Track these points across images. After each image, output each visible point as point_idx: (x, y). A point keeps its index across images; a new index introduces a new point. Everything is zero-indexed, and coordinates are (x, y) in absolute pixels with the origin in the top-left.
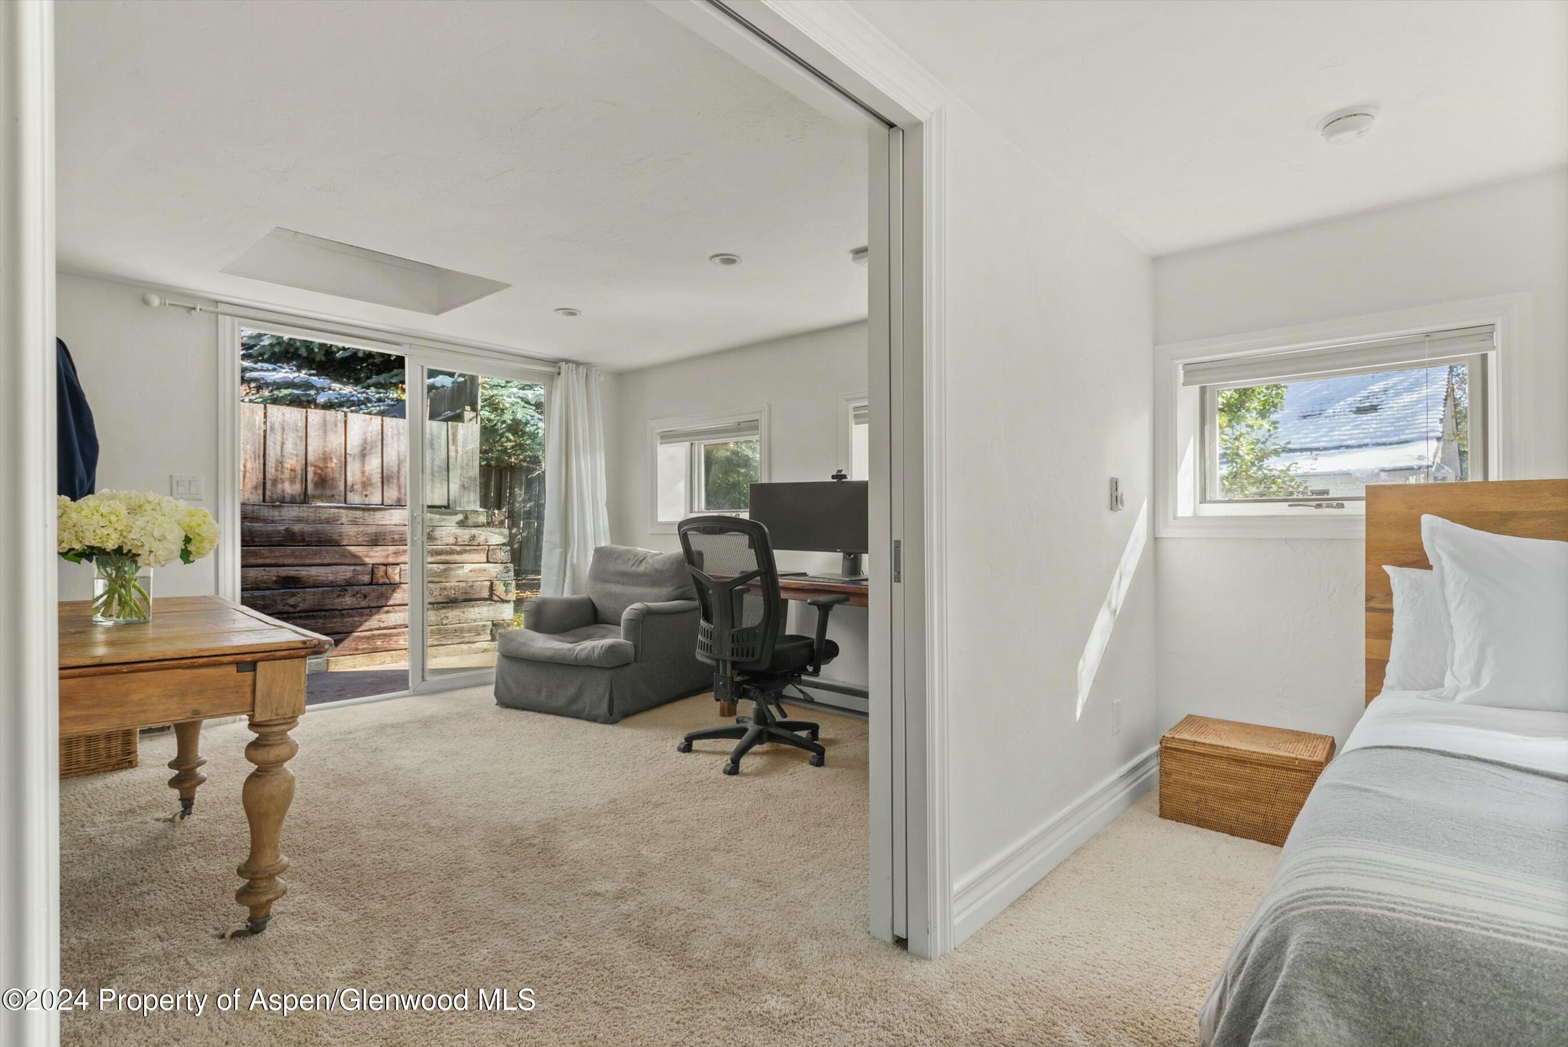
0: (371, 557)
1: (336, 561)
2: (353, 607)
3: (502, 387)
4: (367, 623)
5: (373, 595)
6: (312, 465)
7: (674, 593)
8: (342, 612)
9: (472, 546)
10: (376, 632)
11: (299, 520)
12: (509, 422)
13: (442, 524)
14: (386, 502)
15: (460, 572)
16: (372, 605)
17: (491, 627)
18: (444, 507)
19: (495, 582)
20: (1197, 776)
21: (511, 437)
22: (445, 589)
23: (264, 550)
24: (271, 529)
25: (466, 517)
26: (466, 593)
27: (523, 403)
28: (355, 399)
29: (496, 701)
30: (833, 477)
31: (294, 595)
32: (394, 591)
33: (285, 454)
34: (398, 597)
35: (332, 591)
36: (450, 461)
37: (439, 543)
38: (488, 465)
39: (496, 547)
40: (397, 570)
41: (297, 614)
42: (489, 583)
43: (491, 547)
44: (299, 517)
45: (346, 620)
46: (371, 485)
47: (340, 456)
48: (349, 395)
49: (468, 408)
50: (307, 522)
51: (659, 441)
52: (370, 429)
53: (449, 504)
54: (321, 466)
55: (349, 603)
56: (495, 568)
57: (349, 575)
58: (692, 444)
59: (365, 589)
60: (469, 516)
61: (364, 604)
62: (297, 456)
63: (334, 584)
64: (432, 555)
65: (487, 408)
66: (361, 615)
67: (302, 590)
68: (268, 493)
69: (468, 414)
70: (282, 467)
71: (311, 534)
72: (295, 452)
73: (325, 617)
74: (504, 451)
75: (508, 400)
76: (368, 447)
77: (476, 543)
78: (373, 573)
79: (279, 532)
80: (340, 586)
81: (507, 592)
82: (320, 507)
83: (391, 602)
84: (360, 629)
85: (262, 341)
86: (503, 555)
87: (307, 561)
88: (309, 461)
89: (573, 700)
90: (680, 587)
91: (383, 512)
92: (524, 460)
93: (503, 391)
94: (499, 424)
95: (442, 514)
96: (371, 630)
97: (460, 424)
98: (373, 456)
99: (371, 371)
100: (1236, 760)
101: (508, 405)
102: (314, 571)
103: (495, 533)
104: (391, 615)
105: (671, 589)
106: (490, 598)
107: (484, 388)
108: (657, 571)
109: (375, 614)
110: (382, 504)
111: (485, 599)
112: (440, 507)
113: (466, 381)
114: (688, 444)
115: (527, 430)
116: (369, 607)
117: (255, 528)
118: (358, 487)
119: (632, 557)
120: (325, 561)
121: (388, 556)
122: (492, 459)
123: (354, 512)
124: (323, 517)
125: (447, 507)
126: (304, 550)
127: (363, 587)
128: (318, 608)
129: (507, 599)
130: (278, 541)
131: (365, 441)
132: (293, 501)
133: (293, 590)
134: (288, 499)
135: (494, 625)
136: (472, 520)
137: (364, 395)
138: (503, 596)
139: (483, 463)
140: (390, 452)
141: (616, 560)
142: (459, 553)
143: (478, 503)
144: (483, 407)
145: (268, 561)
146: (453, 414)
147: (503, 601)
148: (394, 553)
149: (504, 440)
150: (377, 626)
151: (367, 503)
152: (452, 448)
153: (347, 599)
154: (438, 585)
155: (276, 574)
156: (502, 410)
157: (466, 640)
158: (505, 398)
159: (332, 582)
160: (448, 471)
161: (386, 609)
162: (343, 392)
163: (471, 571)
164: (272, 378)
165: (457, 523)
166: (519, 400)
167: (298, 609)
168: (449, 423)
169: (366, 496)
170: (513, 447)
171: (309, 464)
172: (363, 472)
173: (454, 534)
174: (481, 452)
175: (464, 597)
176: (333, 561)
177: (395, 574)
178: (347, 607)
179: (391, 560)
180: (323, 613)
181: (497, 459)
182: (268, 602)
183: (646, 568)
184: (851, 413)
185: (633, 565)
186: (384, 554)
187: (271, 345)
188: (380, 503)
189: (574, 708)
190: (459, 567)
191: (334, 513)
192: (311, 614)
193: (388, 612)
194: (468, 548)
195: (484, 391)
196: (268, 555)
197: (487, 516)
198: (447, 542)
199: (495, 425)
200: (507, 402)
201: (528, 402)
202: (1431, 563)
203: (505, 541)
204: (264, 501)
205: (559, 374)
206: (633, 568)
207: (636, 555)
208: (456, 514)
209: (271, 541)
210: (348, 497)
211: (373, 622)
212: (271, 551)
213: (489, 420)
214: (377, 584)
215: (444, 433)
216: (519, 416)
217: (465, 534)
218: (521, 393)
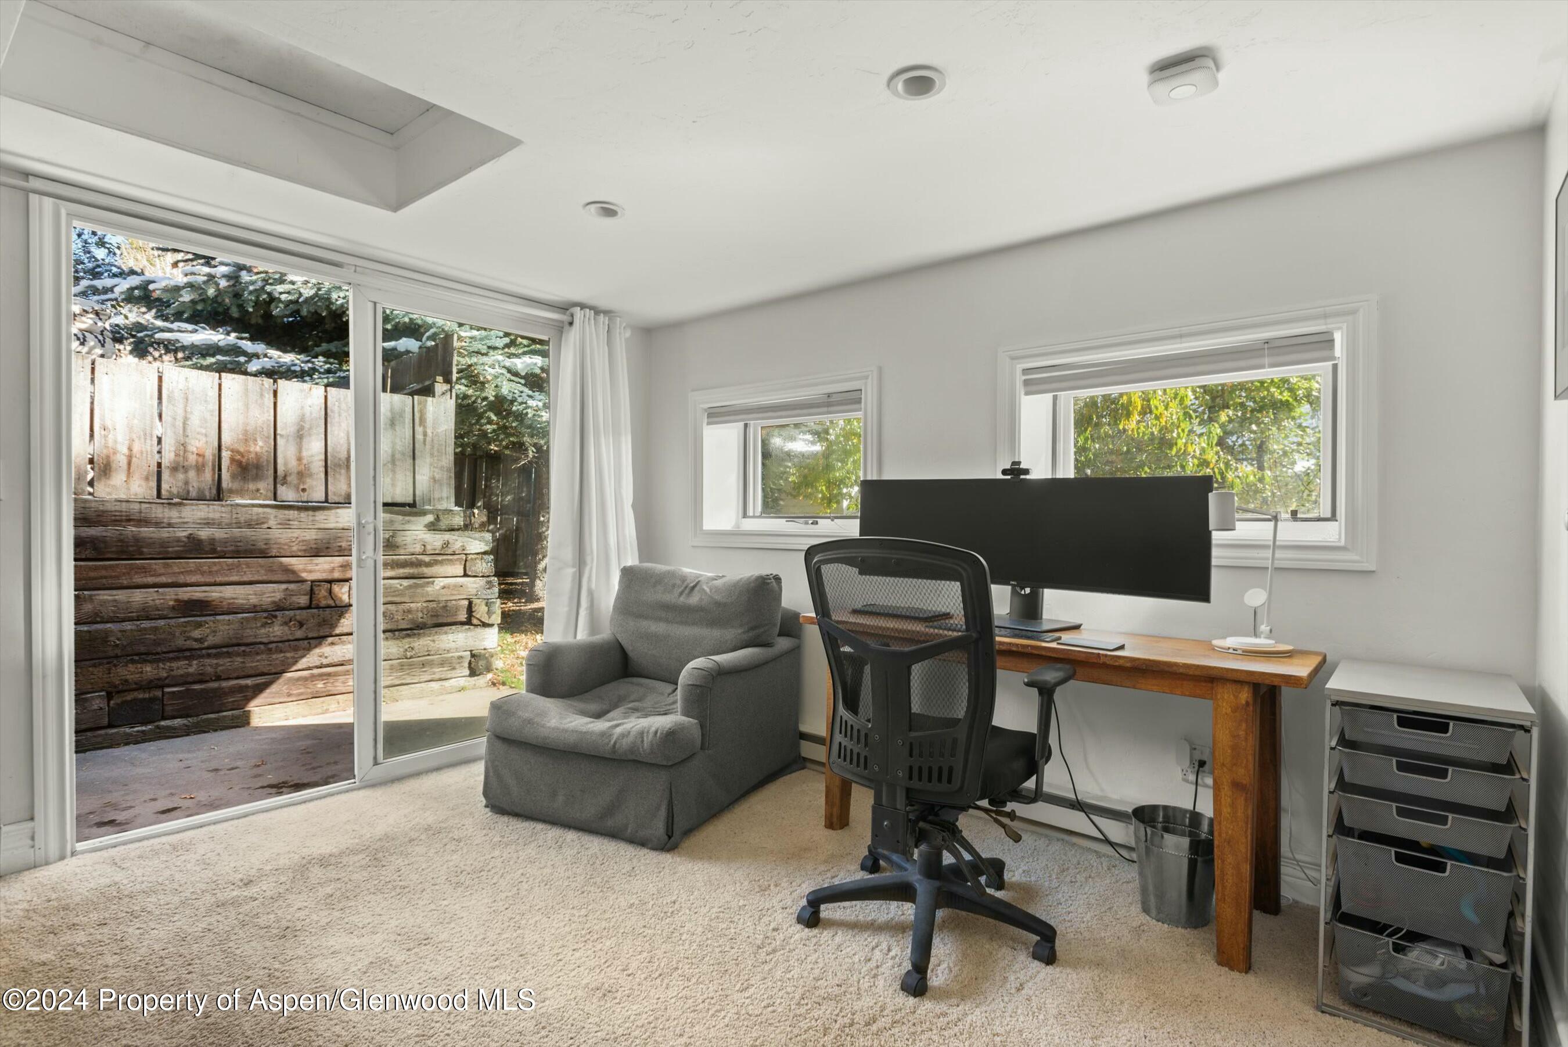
0: (310, 572)
1: (260, 578)
2: (285, 638)
3: (483, 355)
4: (304, 660)
5: (312, 622)
6: (228, 449)
7: (745, 637)
8: (268, 647)
9: (444, 554)
10: (316, 671)
11: (208, 523)
12: (492, 398)
13: (407, 527)
14: (331, 498)
15: (429, 589)
16: (310, 635)
17: (469, 658)
18: (409, 505)
19: (475, 601)
21: (494, 418)
22: (409, 611)
23: (157, 565)
24: (167, 535)
25: (438, 519)
26: (437, 616)
27: (509, 376)
28: (298, 369)
29: (484, 802)
30: (1005, 472)
31: (199, 625)
32: (341, 616)
33: (189, 432)
34: (346, 623)
35: (255, 619)
36: (417, 445)
37: (402, 552)
38: (462, 453)
39: (476, 556)
40: (346, 589)
41: (204, 652)
42: (466, 603)
43: (470, 557)
44: (208, 518)
45: (274, 656)
46: (311, 475)
47: (268, 437)
48: (290, 363)
49: (440, 379)
50: (219, 525)
51: (706, 420)
52: (309, 402)
53: (414, 501)
54: (242, 450)
55: (278, 633)
56: (475, 583)
57: (278, 596)
58: (746, 425)
59: (300, 615)
60: (441, 517)
61: (299, 634)
62: (206, 435)
63: (258, 609)
64: (392, 568)
65: (463, 381)
66: (296, 649)
67: (212, 618)
68: (165, 486)
69: (440, 387)
70: (185, 451)
71: (225, 542)
72: (204, 431)
73: (244, 654)
74: (484, 434)
75: (490, 370)
76: (307, 426)
77: (450, 551)
78: (312, 593)
79: (178, 540)
80: (265, 611)
81: (489, 613)
82: (238, 505)
83: (338, 631)
84: (295, 668)
85: (181, 296)
86: (485, 566)
87: (219, 579)
88: (223, 443)
89: (610, 810)
90: (753, 628)
91: (326, 512)
92: (507, 447)
93: (485, 359)
94: (479, 401)
95: (405, 514)
96: (309, 669)
97: (430, 399)
98: (313, 437)
99: (320, 338)
101: (489, 378)
102: (228, 592)
103: (475, 539)
104: (336, 648)
105: (740, 631)
106: (468, 622)
107: (460, 354)
108: (718, 604)
109: (316, 647)
110: (326, 501)
111: (462, 623)
112: (403, 505)
113: (437, 345)
114: (741, 424)
115: (514, 408)
116: (307, 638)
117: (144, 535)
118: (292, 479)
119: (678, 582)
120: (245, 579)
121: (332, 570)
122: (468, 445)
123: (286, 512)
124: (242, 519)
125: (413, 505)
126: (215, 564)
127: (298, 612)
128: (234, 641)
129: (490, 622)
130: (176, 552)
131: (302, 418)
132: (201, 498)
133: (198, 619)
134: (193, 494)
135: (473, 656)
136: (444, 523)
137: (310, 365)
138: (485, 620)
139: (458, 450)
140: (336, 432)
141: (654, 586)
142: (428, 565)
143: (453, 499)
144: (458, 379)
145: (163, 579)
146: (420, 386)
147: (485, 625)
148: (341, 566)
149: (484, 421)
150: (318, 663)
151: (305, 499)
152: (419, 430)
153: (276, 628)
154: (401, 607)
155: (174, 597)
156: (483, 383)
157: (437, 676)
158: (486, 368)
159: (255, 606)
160: (414, 458)
161: (330, 640)
162: (282, 360)
163: (444, 587)
164: (190, 339)
165: (426, 526)
166: (504, 371)
167: (206, 644)
168: (416, 397)
169: (304, 490)
170: (494, 431)
171: (223, 447)
172: (299, 459)
173: (421, 540)
174: (456, 437)
175: (435, 621)
176: (256, 578)
177: (342, 592)
178: (275, 639)
179: (337, 575)
180: (243, 648)
181: (475, 446)
182: (162, 636)
183: (701, 599)
184: (1020, 378)
185: (681, 594)
186: (327, 567)
187: (193, 301)
188: (323, 499)
189: (610, 823)
190: (428, 583)
191: (258, 514)
192: (225, 650)
193: (333, 644)
194: (440, 558)
195: (460, 359)
196: (162, 571)
197: (465, 516)
198: (412, 550)
199: (474, 402)
200: (489, 373)
201: (516, 374)
203: (487, 548)
204: (159, 496)
205: (571, 324)
206: (682, 599)
207: (683, 579)
208: (424, 513)
209: (168, 552)
210: (279, 492)
211: (312, 658)
212: (167, 566)
213: (466, 397)
214: (318, 607)
215: (409, 409)
216: (505, 391)
217: (436, 541)
218: (508, 363)
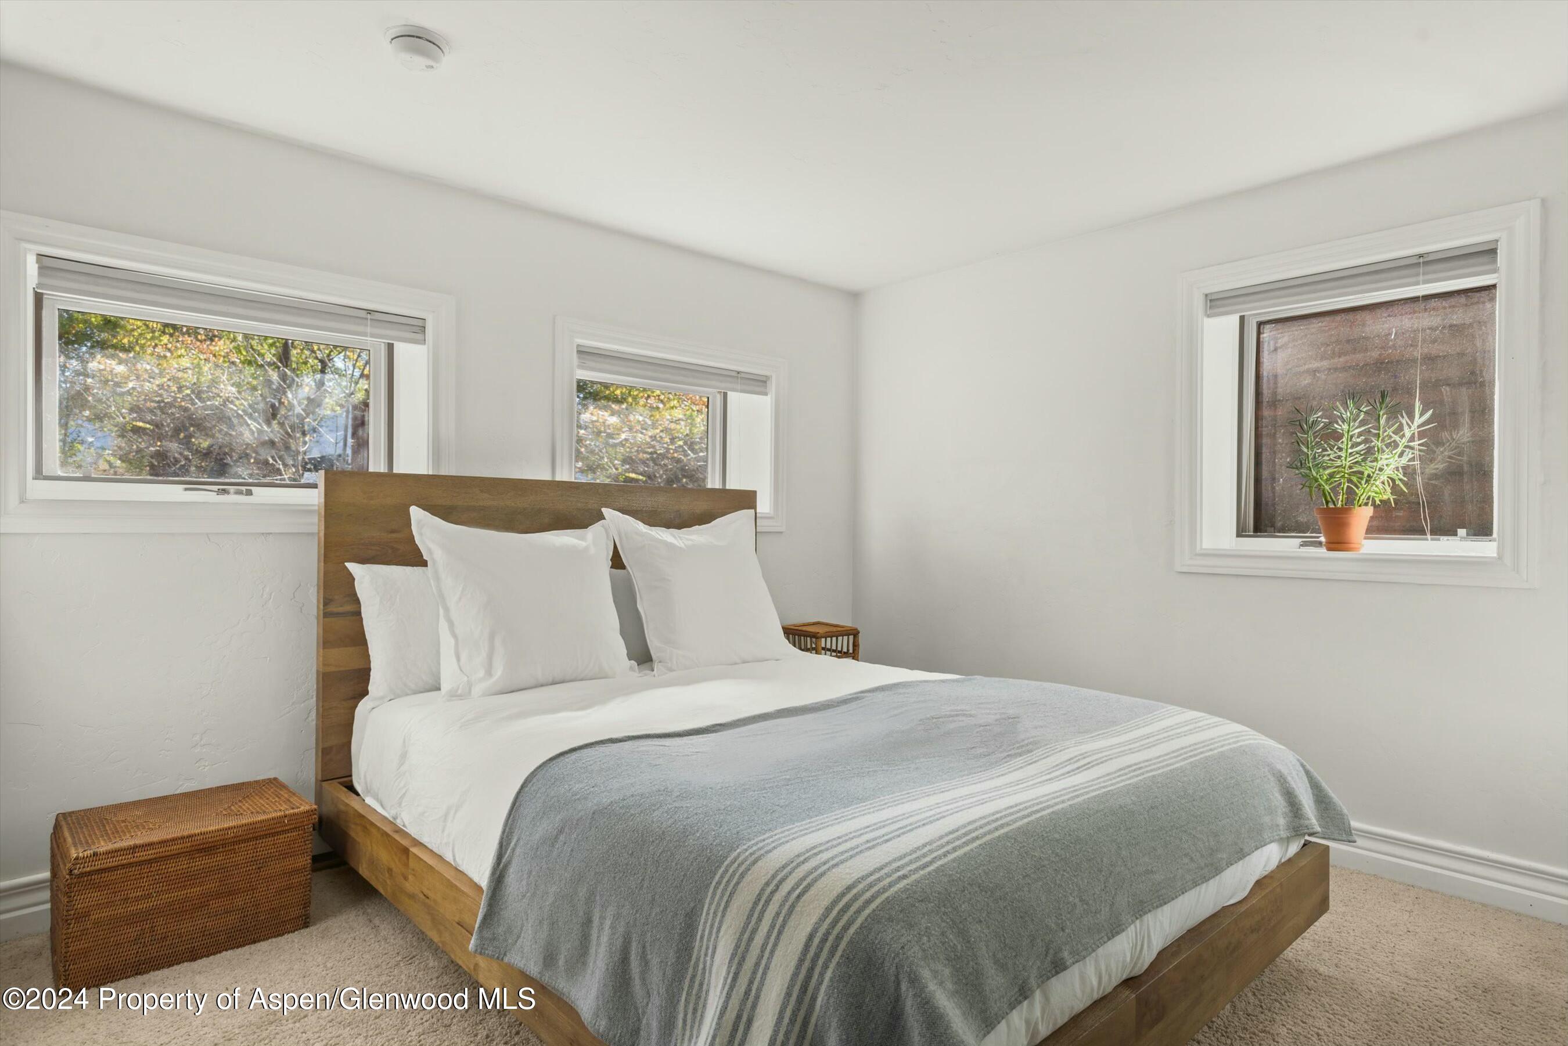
20: (137, 899)
100: (200, 851)
202: (425, 558)
